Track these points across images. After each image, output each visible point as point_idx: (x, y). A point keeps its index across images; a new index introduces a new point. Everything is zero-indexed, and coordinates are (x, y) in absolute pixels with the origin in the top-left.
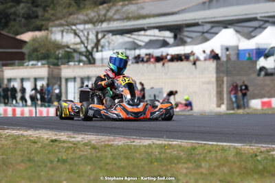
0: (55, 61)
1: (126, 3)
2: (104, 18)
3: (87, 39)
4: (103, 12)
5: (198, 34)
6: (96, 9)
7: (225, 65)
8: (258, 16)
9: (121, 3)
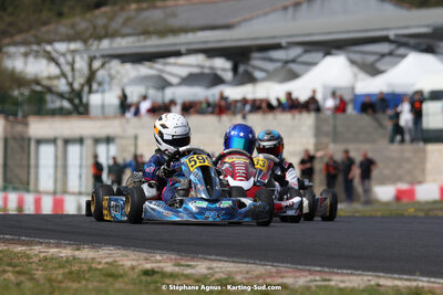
0: (12, 108)
1: (144, 5)
2: (103, 32)
3: (73, 69)
4: (101, 22)
5: (279, 65)
6: (89, 16)
7: (331, 122)
8: (391, 34)
9: (133, 6)
